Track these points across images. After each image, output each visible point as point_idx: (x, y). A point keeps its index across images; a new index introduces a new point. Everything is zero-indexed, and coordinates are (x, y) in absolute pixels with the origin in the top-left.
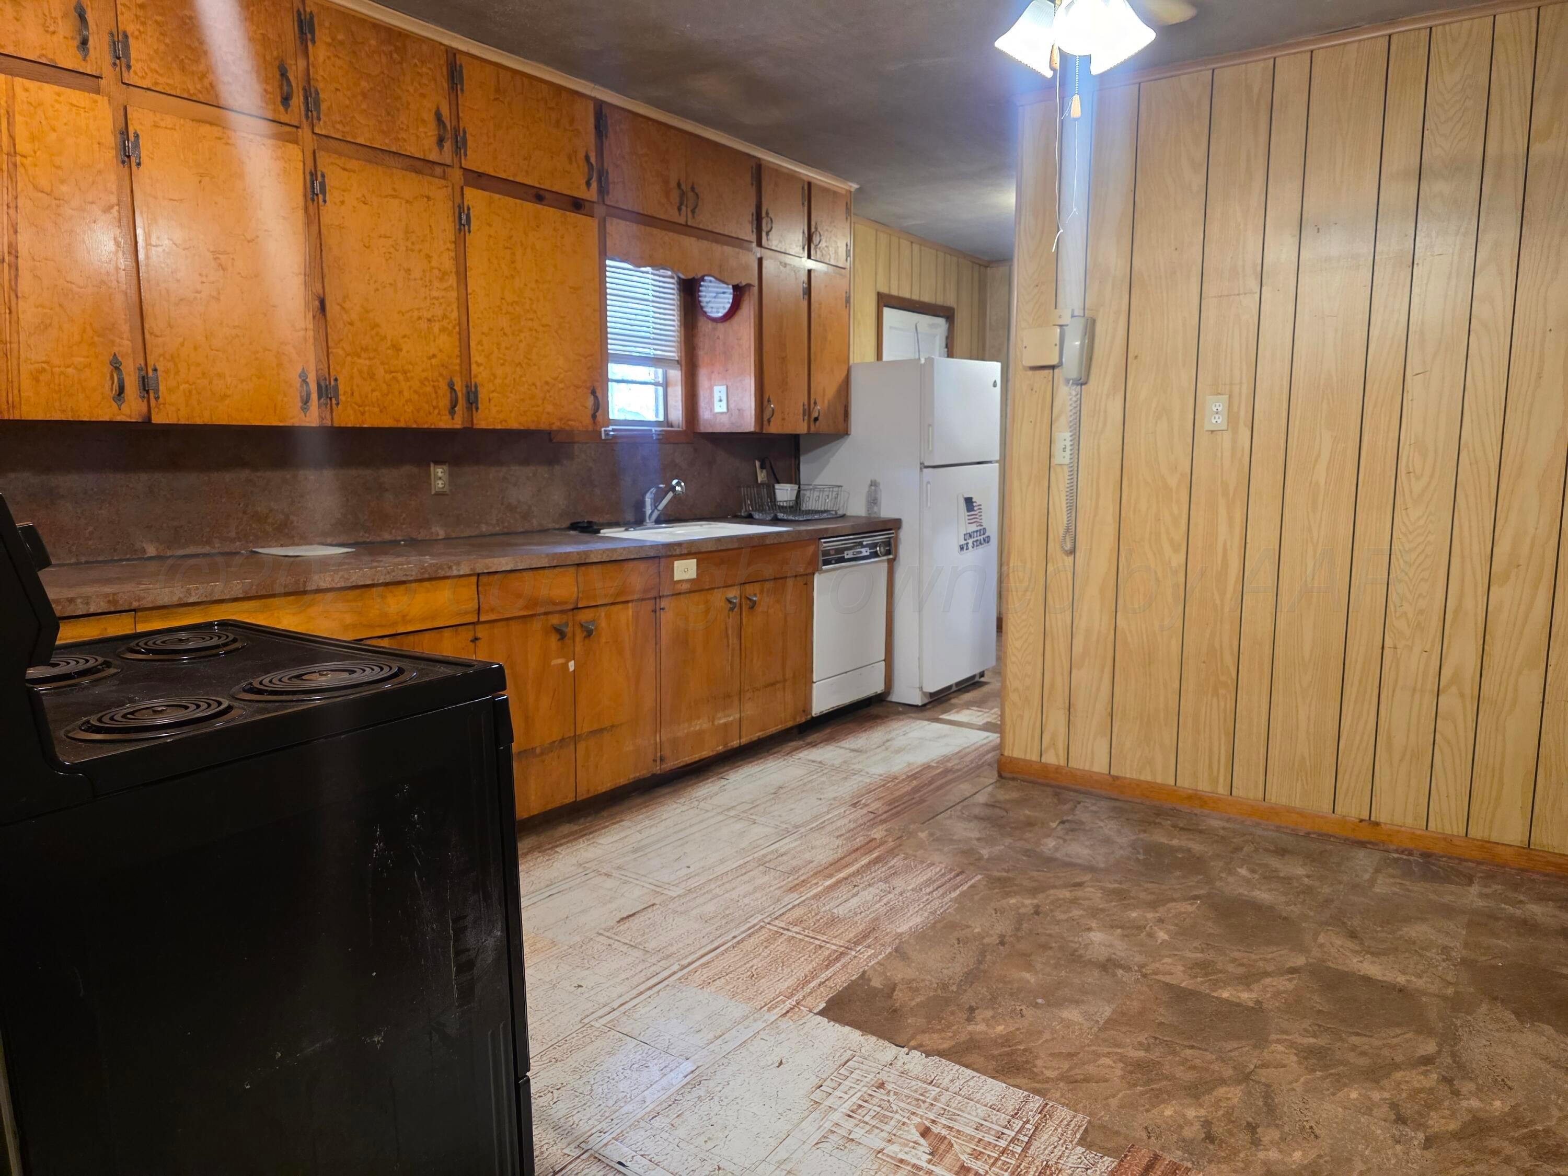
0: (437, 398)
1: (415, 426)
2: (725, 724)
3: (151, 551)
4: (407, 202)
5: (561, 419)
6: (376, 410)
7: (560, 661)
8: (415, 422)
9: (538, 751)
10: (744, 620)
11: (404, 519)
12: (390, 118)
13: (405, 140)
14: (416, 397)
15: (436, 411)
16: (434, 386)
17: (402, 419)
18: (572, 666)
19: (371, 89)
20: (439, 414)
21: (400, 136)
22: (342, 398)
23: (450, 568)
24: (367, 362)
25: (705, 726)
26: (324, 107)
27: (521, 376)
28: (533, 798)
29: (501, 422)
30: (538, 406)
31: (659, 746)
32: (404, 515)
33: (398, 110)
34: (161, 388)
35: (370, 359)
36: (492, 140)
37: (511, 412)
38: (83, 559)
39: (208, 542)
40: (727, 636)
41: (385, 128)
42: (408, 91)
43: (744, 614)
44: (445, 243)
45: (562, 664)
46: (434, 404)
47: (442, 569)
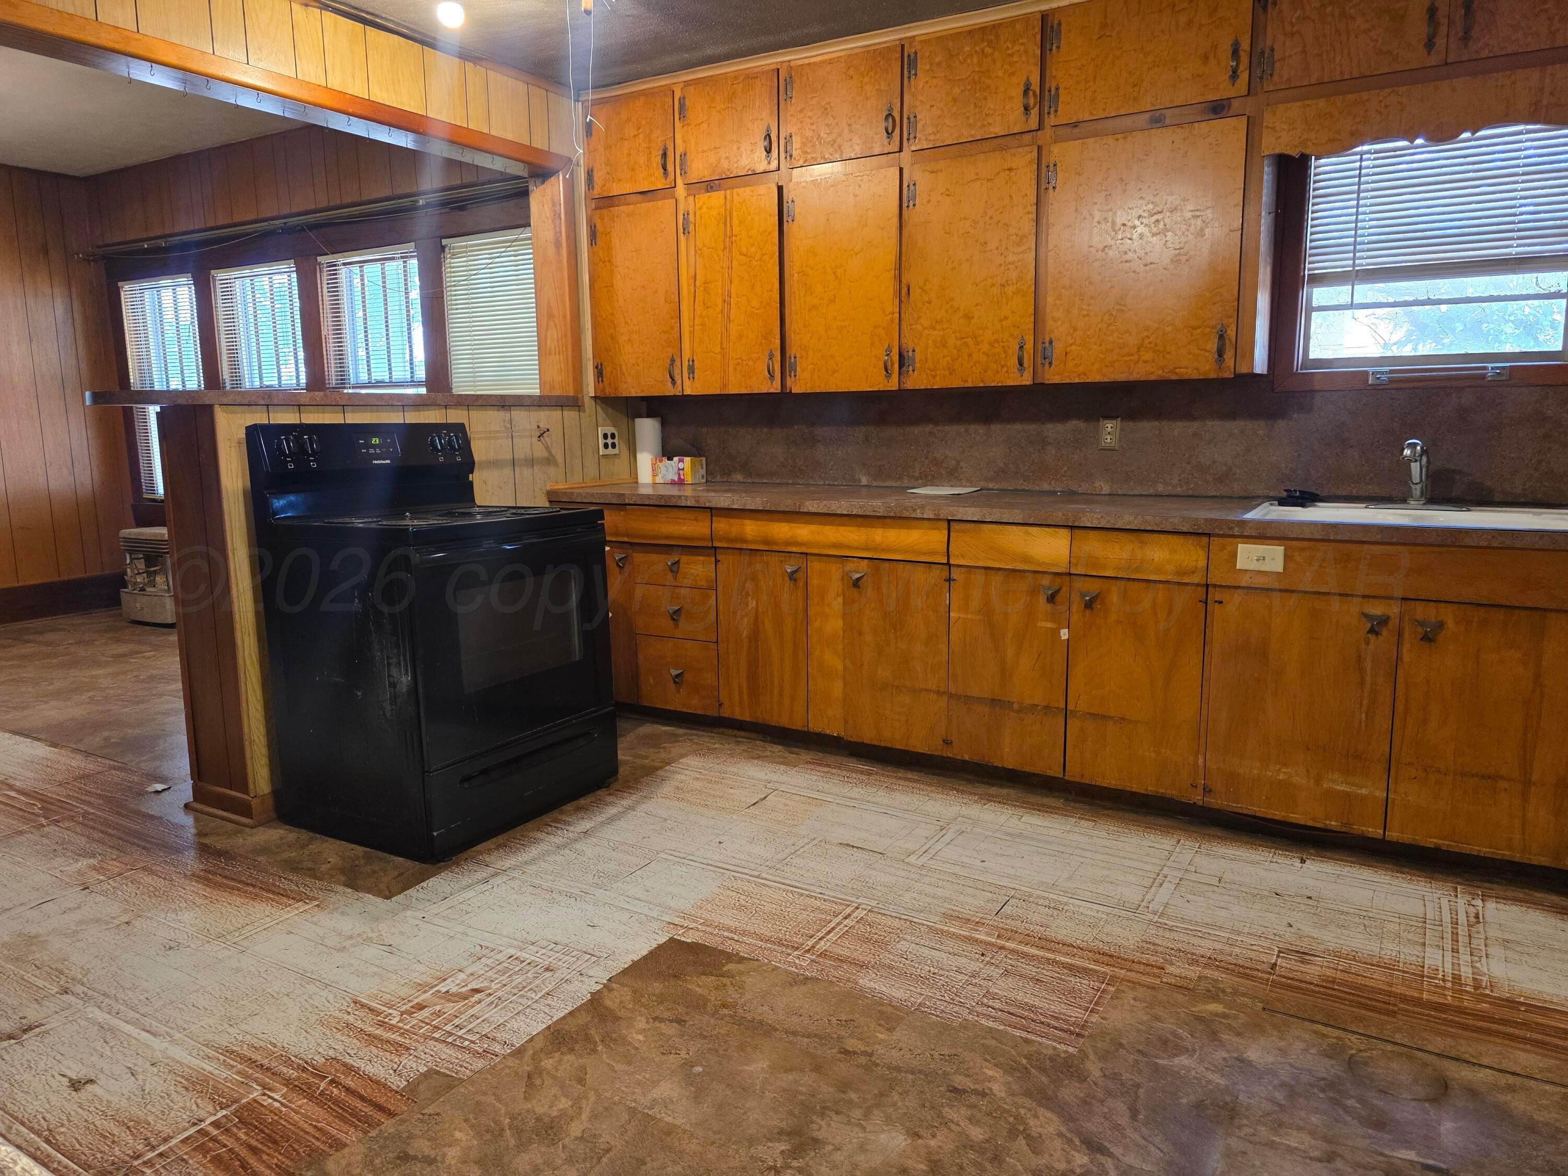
0: (1006, 357)
1: (981, 385)
2: (1347, 795)
3: (864, 481)
4: (989, 180)
5: (1163, 368)
6: (947, 373)
7: (1049, 625)
8: (982, 381)
9: (1016, 706)
10: (1407, 656)
11: (1065, 472)
12: (977, 110)
13: (990, 124)
14: (985, 358)
15: (1005, 369)
16: (1003, 347)
17: (970, 380)
18: (1064, 634)
19: (962, 91)
20: (1007, 372)
21: (985, 123)
22: (918, 365)
24: (941, 333)
25: (1296, 779)
26: (919, 126)
28: (1007, 750)
29: (1079, 375)
30: (1132, 355)
31: (1201, 772)
32: (1066, 468)
33: (986, 99)
34: (798, 369)
35: (944, 330)
36: (1091, 84)
37: (1093, 364)
38: (827, 483)
39: (900, 478)
40: (1361, 669)
41: (972, 121)
42: (997, 77)
43: (1406, 646)
44: (1025, 207)
45: (1052, 629)
46: (1003, 363)
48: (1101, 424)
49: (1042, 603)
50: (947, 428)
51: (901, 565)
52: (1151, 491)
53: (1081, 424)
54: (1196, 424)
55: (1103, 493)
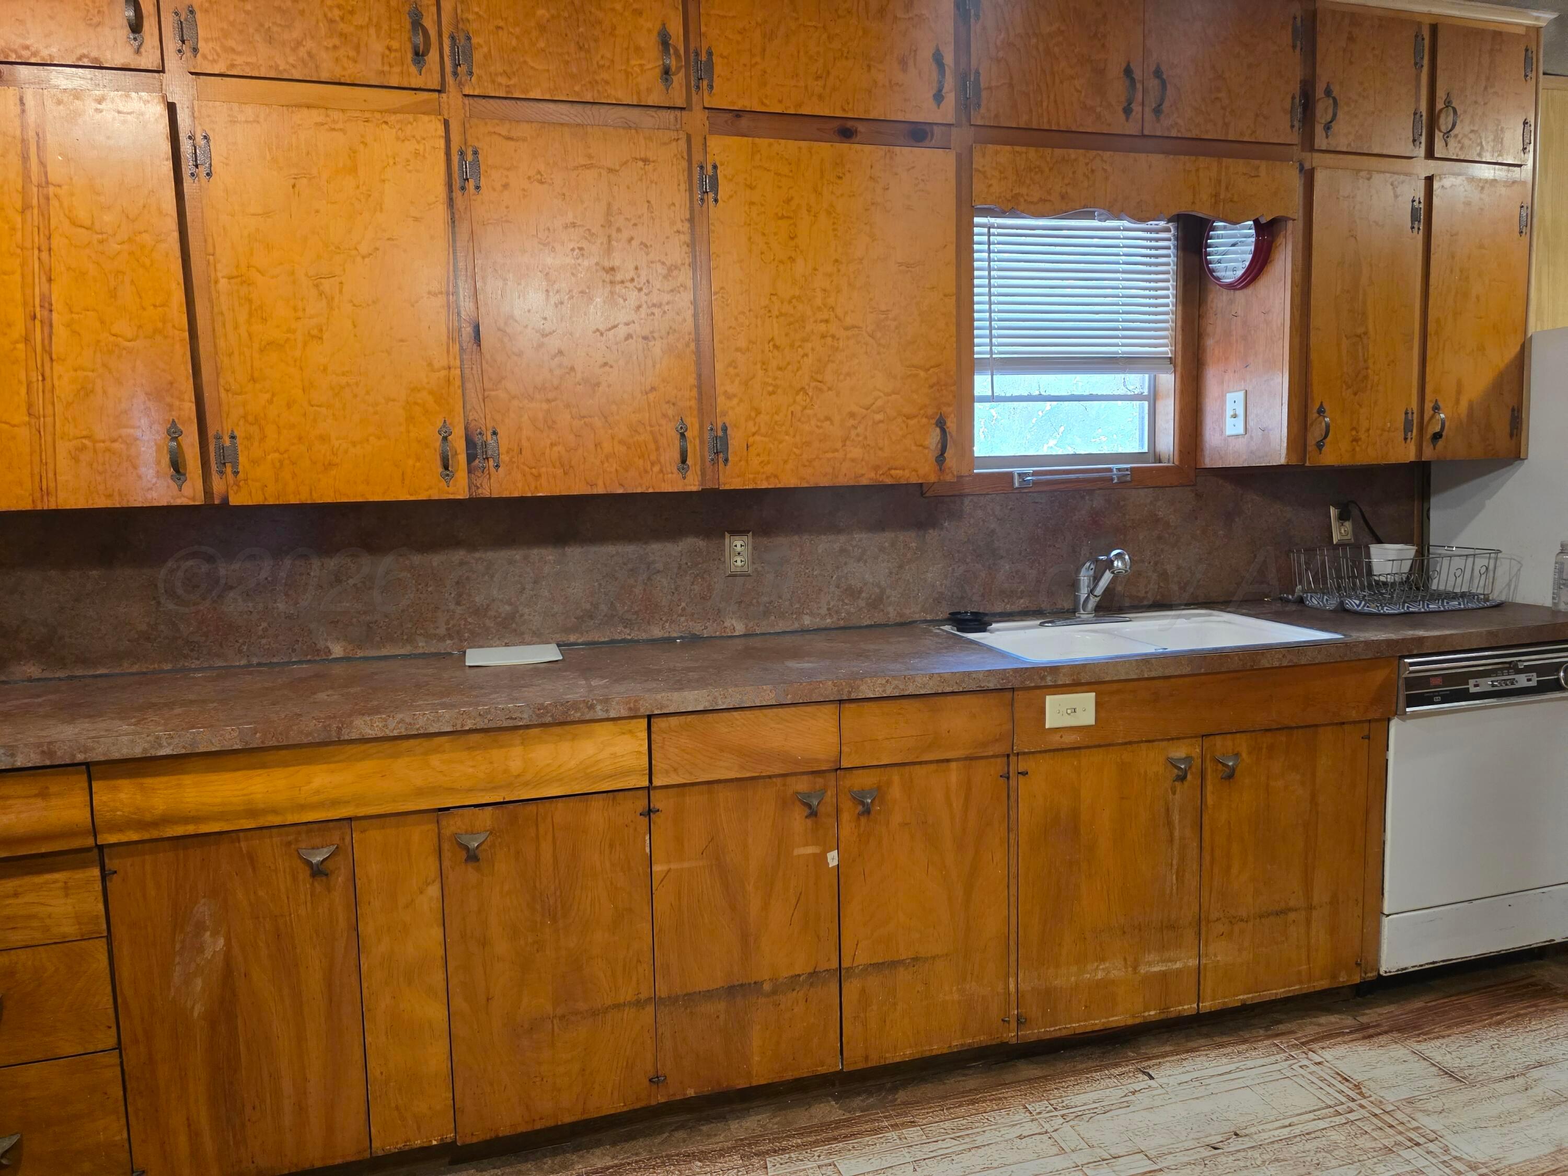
0: (657, 449)
1: (620, 491)
2: (1164, 975)
3: (337, 650)
4: (610, 170)
5: (876, 468)
6: (559, 472)
7: (810, 850)
8: (621, 485)
9: (767, 987)
10: (1210, 800)
11: (684, 609)
12: (583, 54)
13: (607, 82)
14: (623, 449)
15: (656, 468)
16: (651, 432)
17: (600, 483)
18: (833, 858)
19: (553, 17)
20: (661, 471)
21: (597, 78)
22: (504, 458)
23: (591, 707)
24: (545, 406)
25: (1115, 974)
26: (478, 56)
27: (805, 408)
28: (756, 1059)
29: (768, 478)
30: (837, 450)
31: (1013, 998)
32: (683, 604)
33: (596, 40)
34: (242, 459)
35: (548, 401)
36: (758, 59)
37: (785, 462)
38: (255, 661)
39: (410, 640)
40: (1169, 824)
41: (575, 70)
42: (613, 10)
43: (1209, 788)
44: (673, 223)
45: (815, 855)
46: (653, 457)
47: (577, 709)
48: (727, 541)
49: (798, 820)
50: (490, 555)
51: (560, 804)
52: (796, 626)
53: (701, 543)
54: (842, 538)
55: (737, 634)
